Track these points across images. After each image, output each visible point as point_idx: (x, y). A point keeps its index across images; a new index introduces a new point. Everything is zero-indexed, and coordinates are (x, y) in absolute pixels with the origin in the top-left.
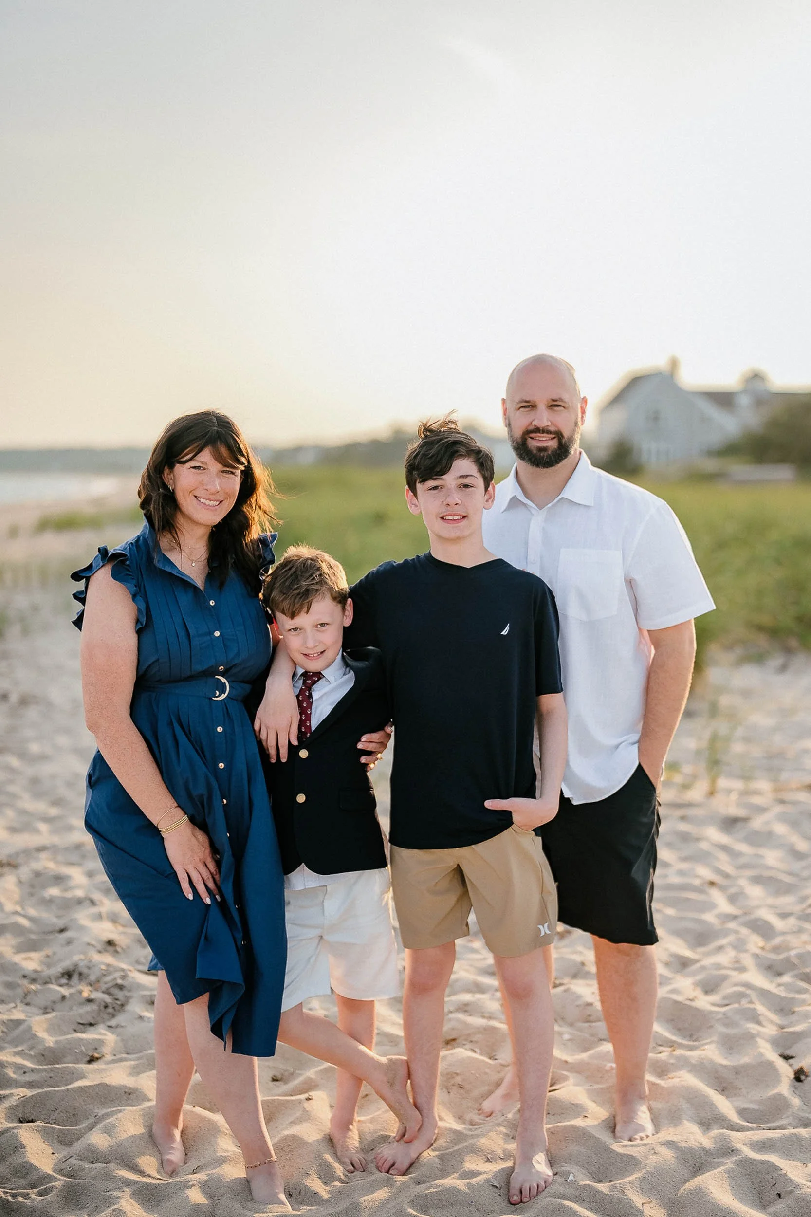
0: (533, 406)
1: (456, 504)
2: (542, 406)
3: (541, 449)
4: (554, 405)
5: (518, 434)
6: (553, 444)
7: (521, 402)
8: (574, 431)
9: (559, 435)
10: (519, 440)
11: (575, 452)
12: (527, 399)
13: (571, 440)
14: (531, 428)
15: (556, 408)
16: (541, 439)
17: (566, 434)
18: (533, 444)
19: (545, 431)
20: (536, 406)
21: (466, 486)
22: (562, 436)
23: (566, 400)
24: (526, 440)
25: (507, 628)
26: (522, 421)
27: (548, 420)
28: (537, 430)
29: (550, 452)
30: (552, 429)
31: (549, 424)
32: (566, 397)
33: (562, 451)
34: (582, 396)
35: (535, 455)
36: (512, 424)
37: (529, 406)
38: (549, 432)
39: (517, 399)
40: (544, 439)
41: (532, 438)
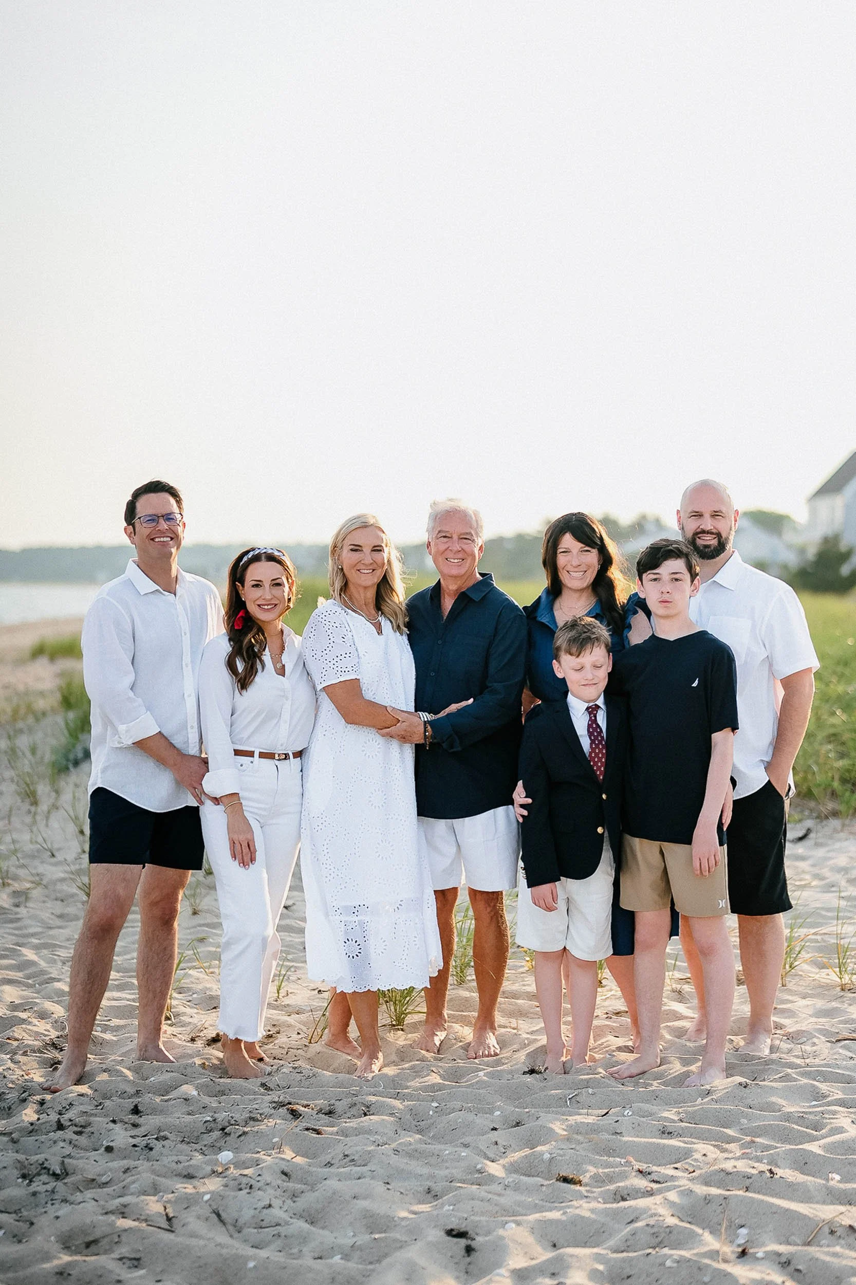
0: (700, 515)
1: (668, 592)
2: (707, 515)
3: (706, 546)
4: (715, 515)
5: (690, 534)
6: (714, 542)
7: (691, 512)
8: (729, 533)
9: (719, 535)
10: (690, 539)
11: (730, 549)
12: (697, 511)
13: (727, 539)
14: (699, 530)
15: (717, 517)
16: (706, 538)
17: (724, 535)
18: (700, 542)
19: (709, 532)
20: (702, 515)
21: (677, 580)
22: (722, 537)
23: (724, 512)
24: (695, 539)
25: (697, 682)
26: (692, 525)
27: (711, 525)
28: (703, 532)
29: (712, 548)
30: (714, 531)
31: (712, 528)
32: (724, 510)
33: (721, 547)
34: (735, 509)
35: (701, 551)
36: (685, 529)
37: (698, 515)
38: (712, 533)
39: (690, 510)
40: (708, 538)
41: (699, 538)
